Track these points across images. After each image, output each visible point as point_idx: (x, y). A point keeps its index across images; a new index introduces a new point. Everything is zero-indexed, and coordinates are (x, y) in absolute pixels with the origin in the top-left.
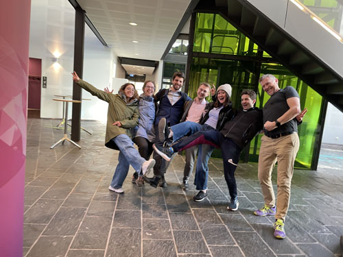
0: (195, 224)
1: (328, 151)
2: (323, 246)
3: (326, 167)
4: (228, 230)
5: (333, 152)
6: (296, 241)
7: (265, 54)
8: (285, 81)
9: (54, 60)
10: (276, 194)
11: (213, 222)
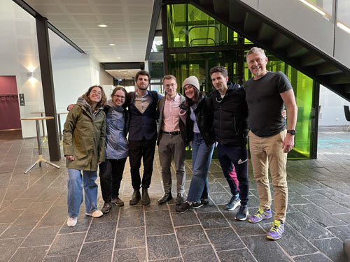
0: (177, 249)
1: (328, 135)
2: (325, 256)
3: (327, 153)
4: (215, 250)
5: (333, 135)
6: (293, 254)
7: (247, 41)
8: (274, 67)
9: (29, 75)
10: (272, 194)
11: (198, 242)
